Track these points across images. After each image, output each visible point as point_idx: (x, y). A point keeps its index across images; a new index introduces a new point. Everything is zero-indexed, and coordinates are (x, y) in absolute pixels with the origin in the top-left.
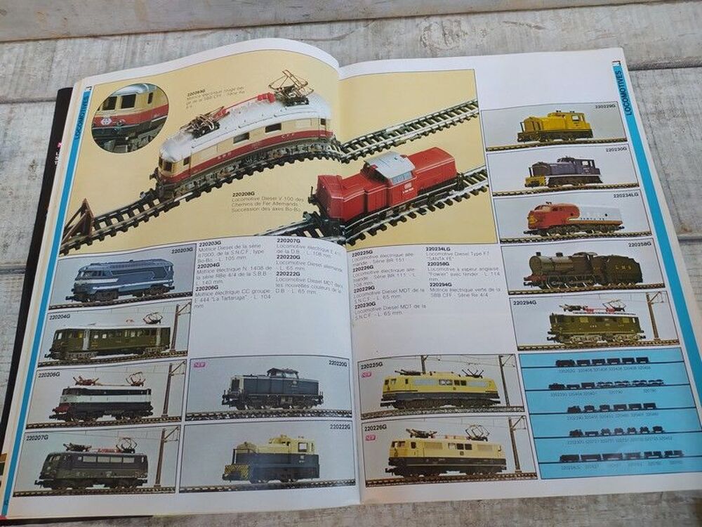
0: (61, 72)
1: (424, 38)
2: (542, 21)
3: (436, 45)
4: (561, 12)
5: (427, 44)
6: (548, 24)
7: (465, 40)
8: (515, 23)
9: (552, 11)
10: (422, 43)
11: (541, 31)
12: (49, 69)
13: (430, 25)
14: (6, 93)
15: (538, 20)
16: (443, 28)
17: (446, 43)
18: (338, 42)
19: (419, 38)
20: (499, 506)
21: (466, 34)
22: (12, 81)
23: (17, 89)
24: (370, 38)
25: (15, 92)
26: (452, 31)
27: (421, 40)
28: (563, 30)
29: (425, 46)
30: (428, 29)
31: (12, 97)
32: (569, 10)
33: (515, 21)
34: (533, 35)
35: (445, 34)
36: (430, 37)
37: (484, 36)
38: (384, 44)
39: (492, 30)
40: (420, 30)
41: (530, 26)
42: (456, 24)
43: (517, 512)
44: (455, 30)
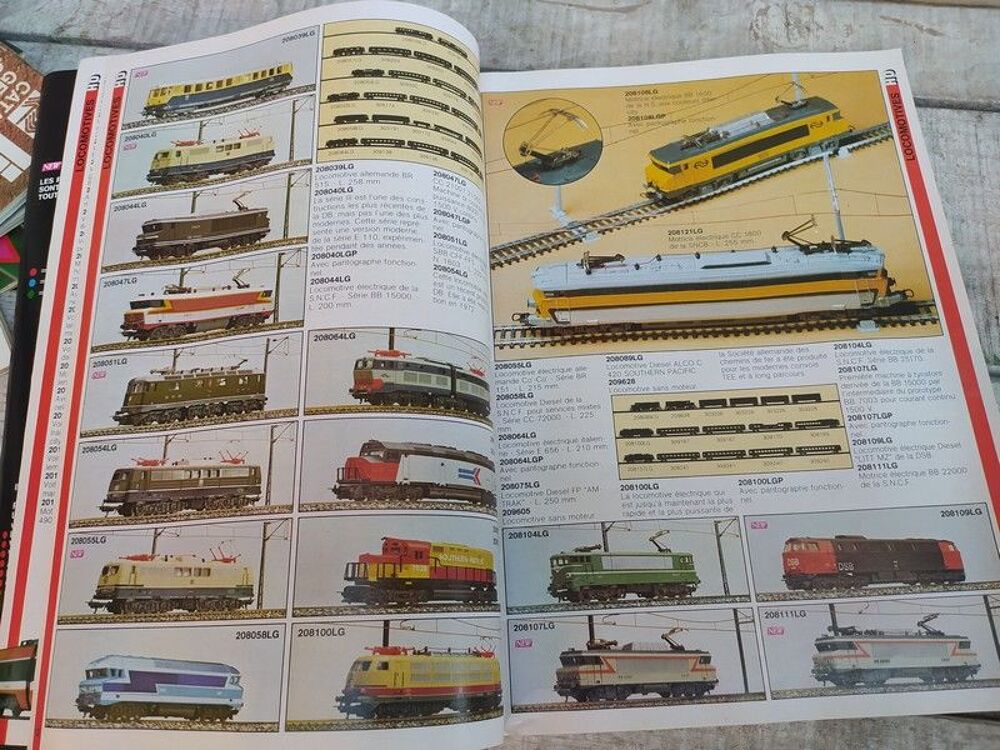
0: (211, 11)
1: (757, 25)
2: (941, 22)
3: (772, 39)
4: (972, 12)
5: (760, 35)
6: (949, 29)
7: (818, 37)
8: (899, 21)
9: (957, 9)
10: (752, 32)
11: (936, 38)
12: (193, 5)
13: (768, 8)
14: (131, 31)
15: (935, 20)
16: (787, 14)
17: (789, 40)
18: (625, 15)
19: (749, 25)
20: (785, 734)
21: (822, 28)
22: (140, 15)
23: (145, 29)
24: (674, 15)
25: (144, 34)
26: (800, 22)
27: (751, 27)
28: (970, 41)
29: (757, 36)
30: (764, 12)
31: (136, 39)
32: (985, 11)
33: (899, 18)
34: (923, 42)
35: (788, 24)
36: (765, 25)
37: (848, 35)
38: (693, 28)
39: (861, 26)
40: (752, 14)
41: (921, 29)
42: (807, 10)
43: (809, 746)
44: (805, 19)
